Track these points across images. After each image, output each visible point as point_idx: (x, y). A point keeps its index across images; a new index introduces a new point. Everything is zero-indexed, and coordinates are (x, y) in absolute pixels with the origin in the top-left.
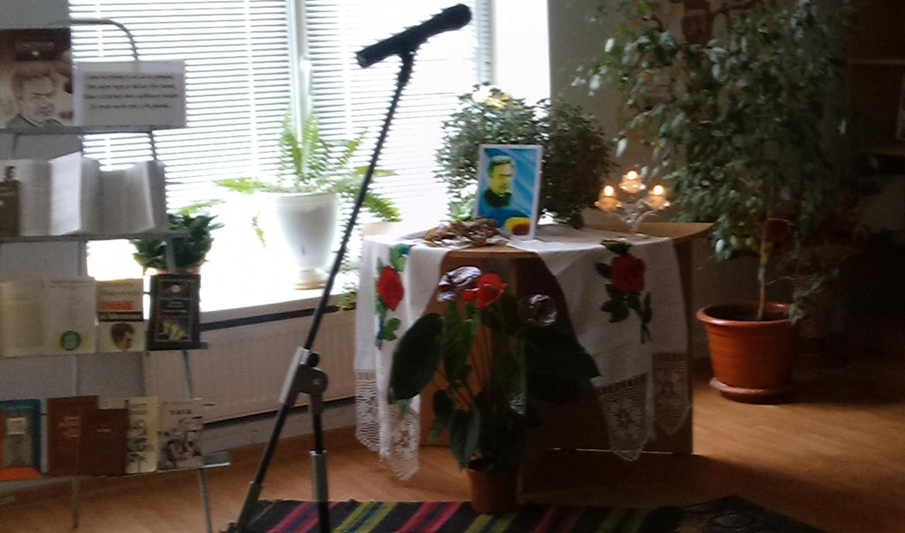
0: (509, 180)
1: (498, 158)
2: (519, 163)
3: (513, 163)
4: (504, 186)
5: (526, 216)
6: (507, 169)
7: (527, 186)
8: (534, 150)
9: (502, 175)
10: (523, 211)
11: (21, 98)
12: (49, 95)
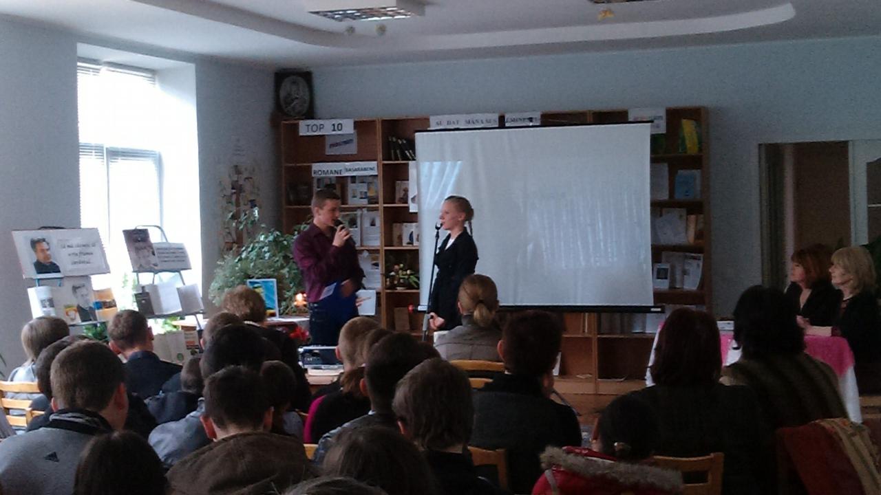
1: (256, 285)
2: (266, 287)
3: (263, 287)
5: (273, 309)
8: (272, 282)
10: (272, 307)
11: (140, 258)
12: (148, 256)
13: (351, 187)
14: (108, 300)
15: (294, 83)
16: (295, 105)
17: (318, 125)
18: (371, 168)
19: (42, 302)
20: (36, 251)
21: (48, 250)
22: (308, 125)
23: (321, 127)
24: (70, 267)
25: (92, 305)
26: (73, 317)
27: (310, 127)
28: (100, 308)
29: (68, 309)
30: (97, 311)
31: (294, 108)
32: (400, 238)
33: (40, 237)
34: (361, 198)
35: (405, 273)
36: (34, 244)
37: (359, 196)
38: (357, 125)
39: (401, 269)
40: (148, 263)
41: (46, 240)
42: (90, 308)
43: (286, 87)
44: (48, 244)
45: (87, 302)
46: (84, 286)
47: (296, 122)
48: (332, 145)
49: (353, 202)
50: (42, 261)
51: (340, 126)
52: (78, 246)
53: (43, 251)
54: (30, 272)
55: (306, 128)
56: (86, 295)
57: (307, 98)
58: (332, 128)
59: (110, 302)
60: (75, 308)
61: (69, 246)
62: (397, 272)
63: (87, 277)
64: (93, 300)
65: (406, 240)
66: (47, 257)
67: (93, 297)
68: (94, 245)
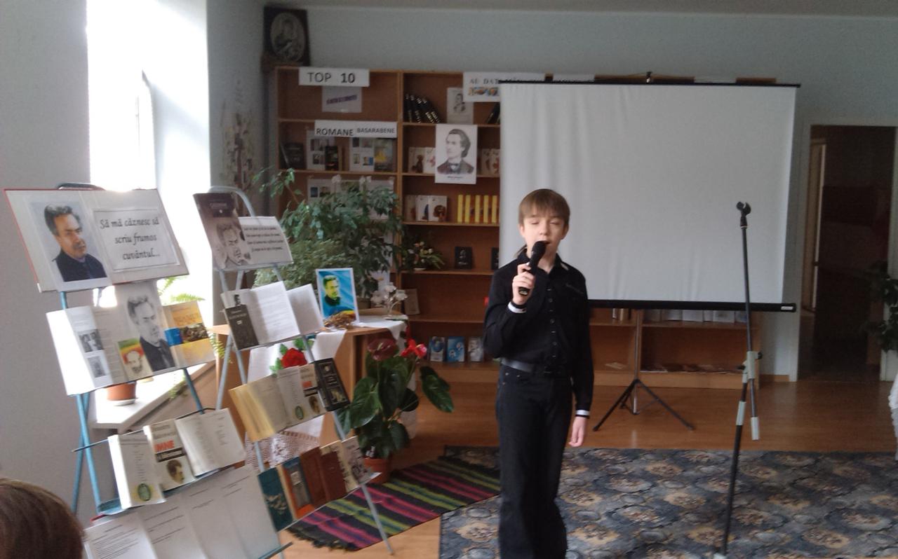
0: (337, 289)
1: (328, 277)
2: (340, 279)
3: (337, 279)
4: (335, 293)
5: (351, 310)
6: (334, 283)
7: (347, 292)
8: (348, 271)
9: (332, 287)
10: (349, 307)
11: (225, 245)
12: (236, 241)
13: (353, 151)
14: (192, 326)
15: (287, 21)
16: (288, 50)
17: (324, 73)
18: (390, 129)
19: (83, 339)
20: (57, 234)
21: (78, 230)
22: (311, 74)
23: (328, 77)
24: (122, 264)
25: (164, 337)
26: (137, 364)
27: (313, 76)
28: (179, 341)
29: (127, 349)
30: (173, 349)
31: (287, 52)
32: (414, 212)
33: (63, 205)
34: (365, 164)
35: (426, 252)
36: (52, 217)
37: (362, 161)
38: (374, 77)
39: (421, 247)
40: (237, 253)
41: (74, 211)
42: (161, 341)
43: (278, 26)
44: (77, 218)
45: (154, 330)
46: (146, 300)
47: (295, 68)
48: (332, 101)
49: (354, 168)
50: (70, 252)
51: (351, 77)
52: (130, 223)
53: (69, 232)
54: (50, 277)
55: (306, 77)
56: (153, 318)
57: (302, 40)
58: (342, 80)
59: (195, 329)
60: (139, 345)
61: (114, 223)
62: (418, 252)
63: (150, 283)
64: (165, 325)
65: (420, 215)
66: (79, 246)
67: (165, 321)
68: (156, 223)
